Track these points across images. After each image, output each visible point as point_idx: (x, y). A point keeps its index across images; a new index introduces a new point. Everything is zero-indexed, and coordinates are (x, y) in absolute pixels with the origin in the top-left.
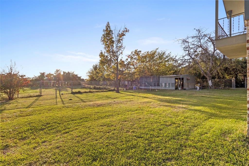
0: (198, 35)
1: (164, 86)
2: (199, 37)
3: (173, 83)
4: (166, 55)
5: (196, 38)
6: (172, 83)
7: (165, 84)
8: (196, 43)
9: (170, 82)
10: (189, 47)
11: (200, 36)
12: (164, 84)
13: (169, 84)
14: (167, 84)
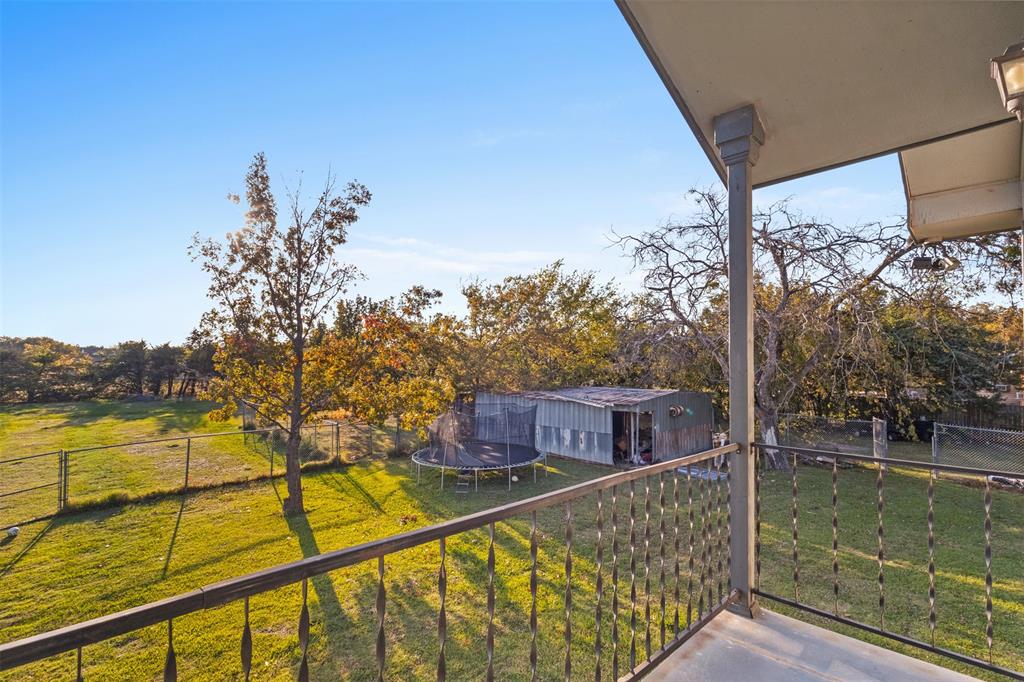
0: (712, 220)
1: (567, 442)
2: (715, 229)
3: (606, 434)
4: (595, 292)
5: (701, 231)
6: (599, 434)
7: (575, 434)
8: (702, 255)
9: (592, 426)
10: (670, 274)
11: (719, 224)
12: (569, 431)
13: (589, 434)
14: (582, 436)
